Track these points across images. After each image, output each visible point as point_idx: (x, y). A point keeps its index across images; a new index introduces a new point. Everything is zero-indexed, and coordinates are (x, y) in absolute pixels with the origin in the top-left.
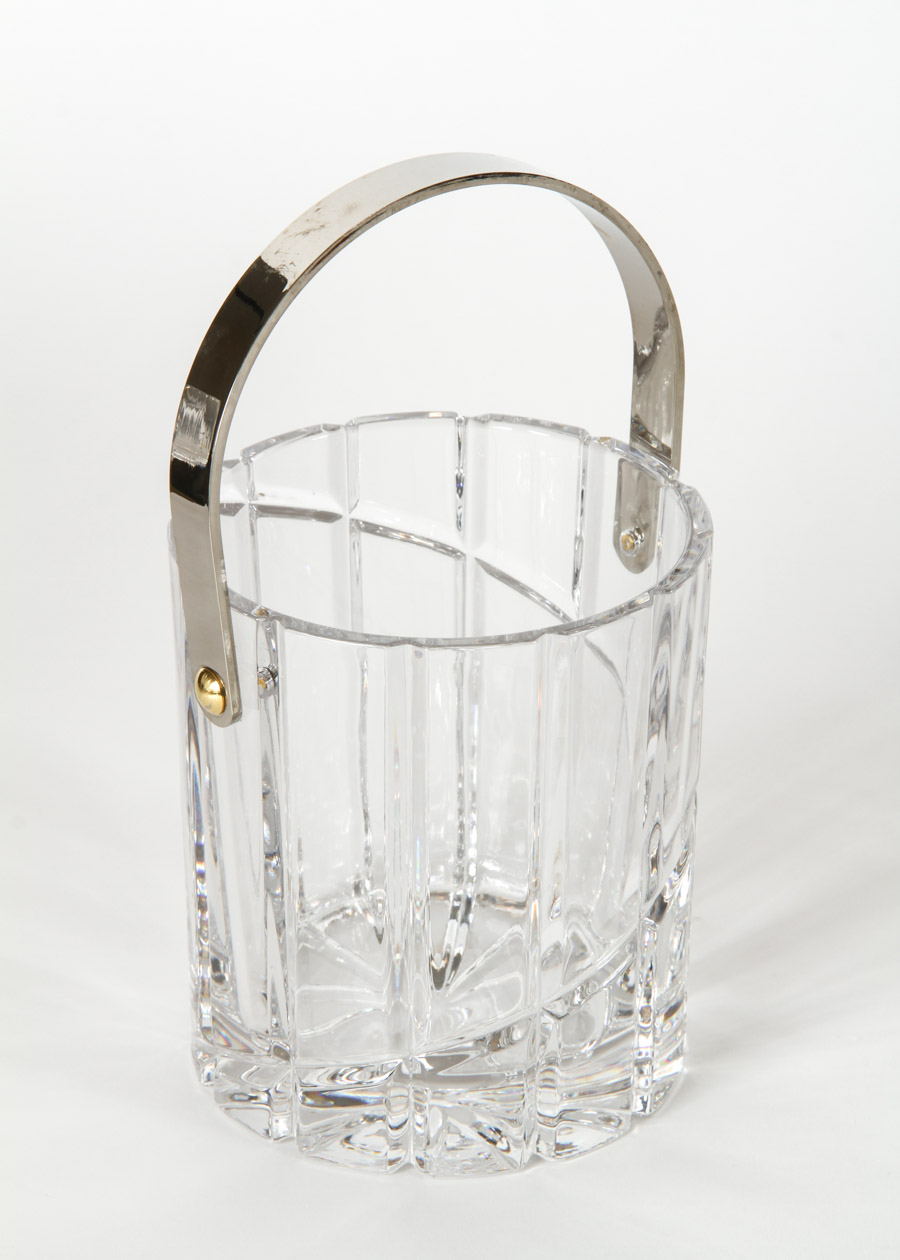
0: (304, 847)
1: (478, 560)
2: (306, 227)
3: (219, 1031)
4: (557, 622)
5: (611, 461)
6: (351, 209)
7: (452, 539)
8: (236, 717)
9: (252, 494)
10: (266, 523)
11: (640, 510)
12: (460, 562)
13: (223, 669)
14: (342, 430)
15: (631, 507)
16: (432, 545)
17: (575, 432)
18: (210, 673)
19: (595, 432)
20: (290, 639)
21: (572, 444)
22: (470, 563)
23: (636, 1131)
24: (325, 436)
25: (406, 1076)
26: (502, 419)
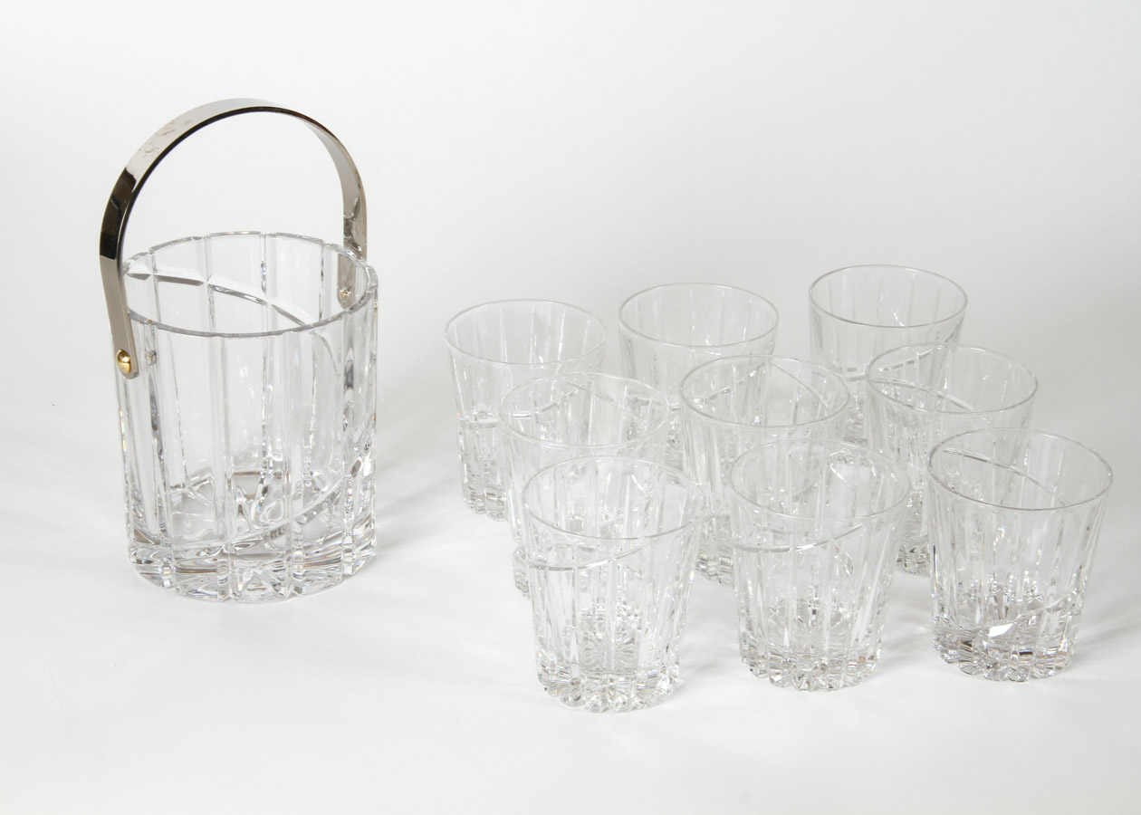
0: (185, 451)
1: (274, 306)
2: (166, 131)
3: (141, 537)
4: (297, 326)
5: (335, 255)
6: (188, 122)
7: (261, 296)
8: (136, 374)
9: (155, 270)
10: (163, 285)
11: (348, 279)
12: (264, 307)
13: (130, 351)
14: (202, 240)
15: (344, 278)
16: (254, 299)
17: (320, 242)
18: (124, 353)
19: (327, 241)
20: (161, 334)
21: (317, 248)
22: (270, 307)
23: (345, 582)
24: (194, 241)
25: (227, 554)
26: (282, 234)
